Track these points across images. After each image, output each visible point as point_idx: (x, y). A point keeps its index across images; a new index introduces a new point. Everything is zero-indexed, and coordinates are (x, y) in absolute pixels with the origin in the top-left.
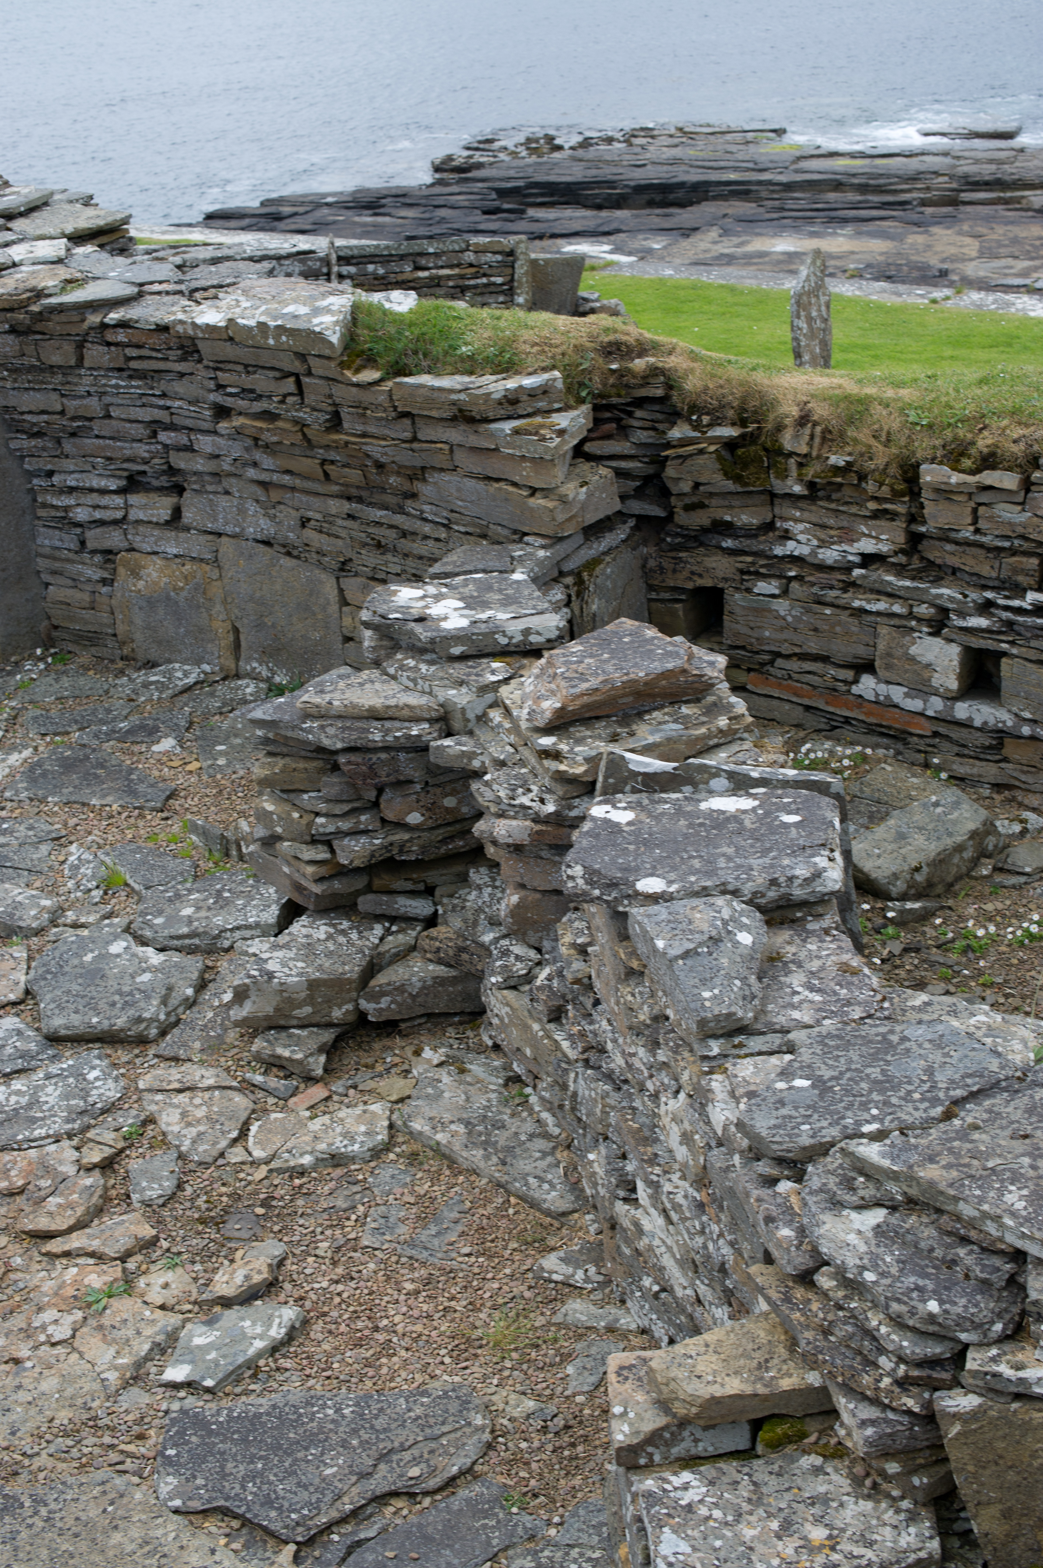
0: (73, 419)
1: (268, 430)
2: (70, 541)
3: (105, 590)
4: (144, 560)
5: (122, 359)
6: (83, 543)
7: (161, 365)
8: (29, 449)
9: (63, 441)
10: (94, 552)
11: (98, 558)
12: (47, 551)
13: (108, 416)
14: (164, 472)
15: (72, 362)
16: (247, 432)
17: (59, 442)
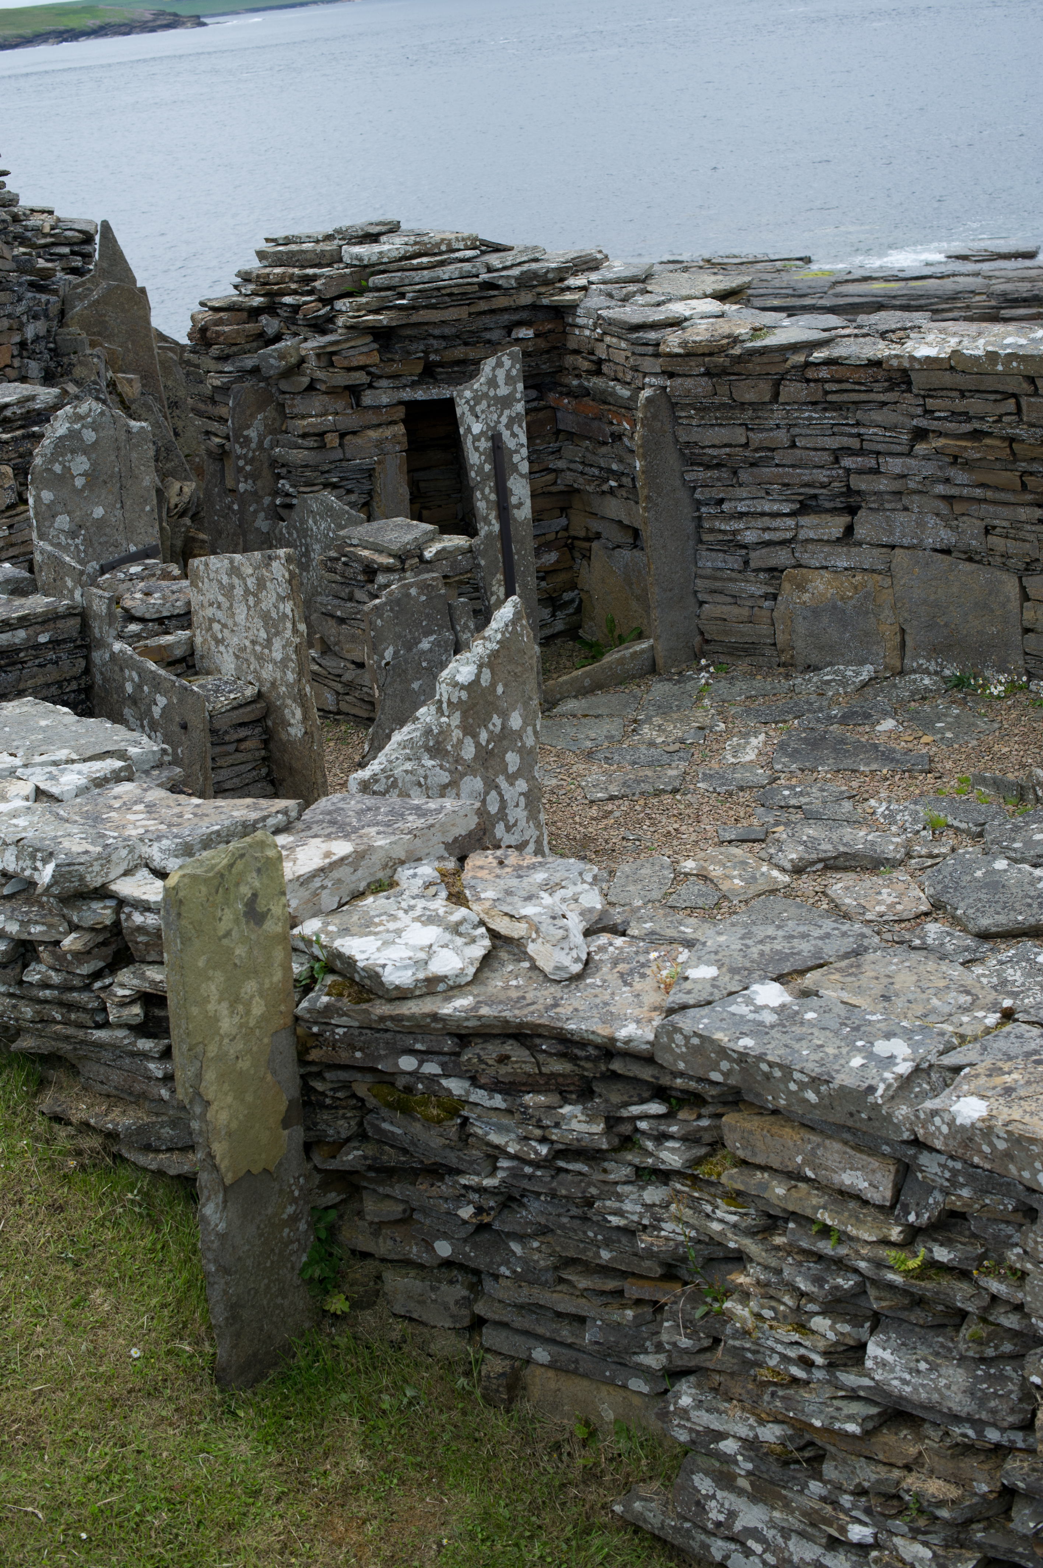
0: (756, 450)
1: (973, 448)
2: (734, 561)
3: (767, 604)
4: (810, 574)
5: (820, 393)
6: (746, 563)
7: (863, 397)
8: (704, 480)
9: (740, 471)
10: (757, 570)
11: (762, 576)
12: (709, 572)
13: (793, 445)
14: (842, 494)
15: (767, 399)
16: (948, 451)
17: (735, 473)
